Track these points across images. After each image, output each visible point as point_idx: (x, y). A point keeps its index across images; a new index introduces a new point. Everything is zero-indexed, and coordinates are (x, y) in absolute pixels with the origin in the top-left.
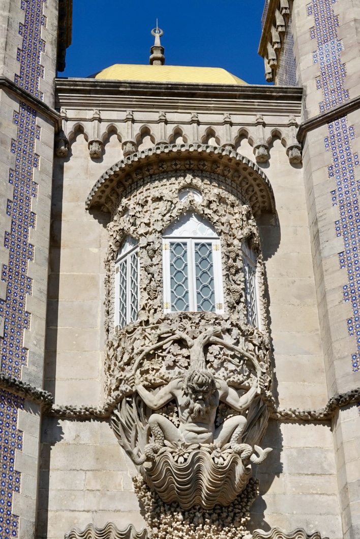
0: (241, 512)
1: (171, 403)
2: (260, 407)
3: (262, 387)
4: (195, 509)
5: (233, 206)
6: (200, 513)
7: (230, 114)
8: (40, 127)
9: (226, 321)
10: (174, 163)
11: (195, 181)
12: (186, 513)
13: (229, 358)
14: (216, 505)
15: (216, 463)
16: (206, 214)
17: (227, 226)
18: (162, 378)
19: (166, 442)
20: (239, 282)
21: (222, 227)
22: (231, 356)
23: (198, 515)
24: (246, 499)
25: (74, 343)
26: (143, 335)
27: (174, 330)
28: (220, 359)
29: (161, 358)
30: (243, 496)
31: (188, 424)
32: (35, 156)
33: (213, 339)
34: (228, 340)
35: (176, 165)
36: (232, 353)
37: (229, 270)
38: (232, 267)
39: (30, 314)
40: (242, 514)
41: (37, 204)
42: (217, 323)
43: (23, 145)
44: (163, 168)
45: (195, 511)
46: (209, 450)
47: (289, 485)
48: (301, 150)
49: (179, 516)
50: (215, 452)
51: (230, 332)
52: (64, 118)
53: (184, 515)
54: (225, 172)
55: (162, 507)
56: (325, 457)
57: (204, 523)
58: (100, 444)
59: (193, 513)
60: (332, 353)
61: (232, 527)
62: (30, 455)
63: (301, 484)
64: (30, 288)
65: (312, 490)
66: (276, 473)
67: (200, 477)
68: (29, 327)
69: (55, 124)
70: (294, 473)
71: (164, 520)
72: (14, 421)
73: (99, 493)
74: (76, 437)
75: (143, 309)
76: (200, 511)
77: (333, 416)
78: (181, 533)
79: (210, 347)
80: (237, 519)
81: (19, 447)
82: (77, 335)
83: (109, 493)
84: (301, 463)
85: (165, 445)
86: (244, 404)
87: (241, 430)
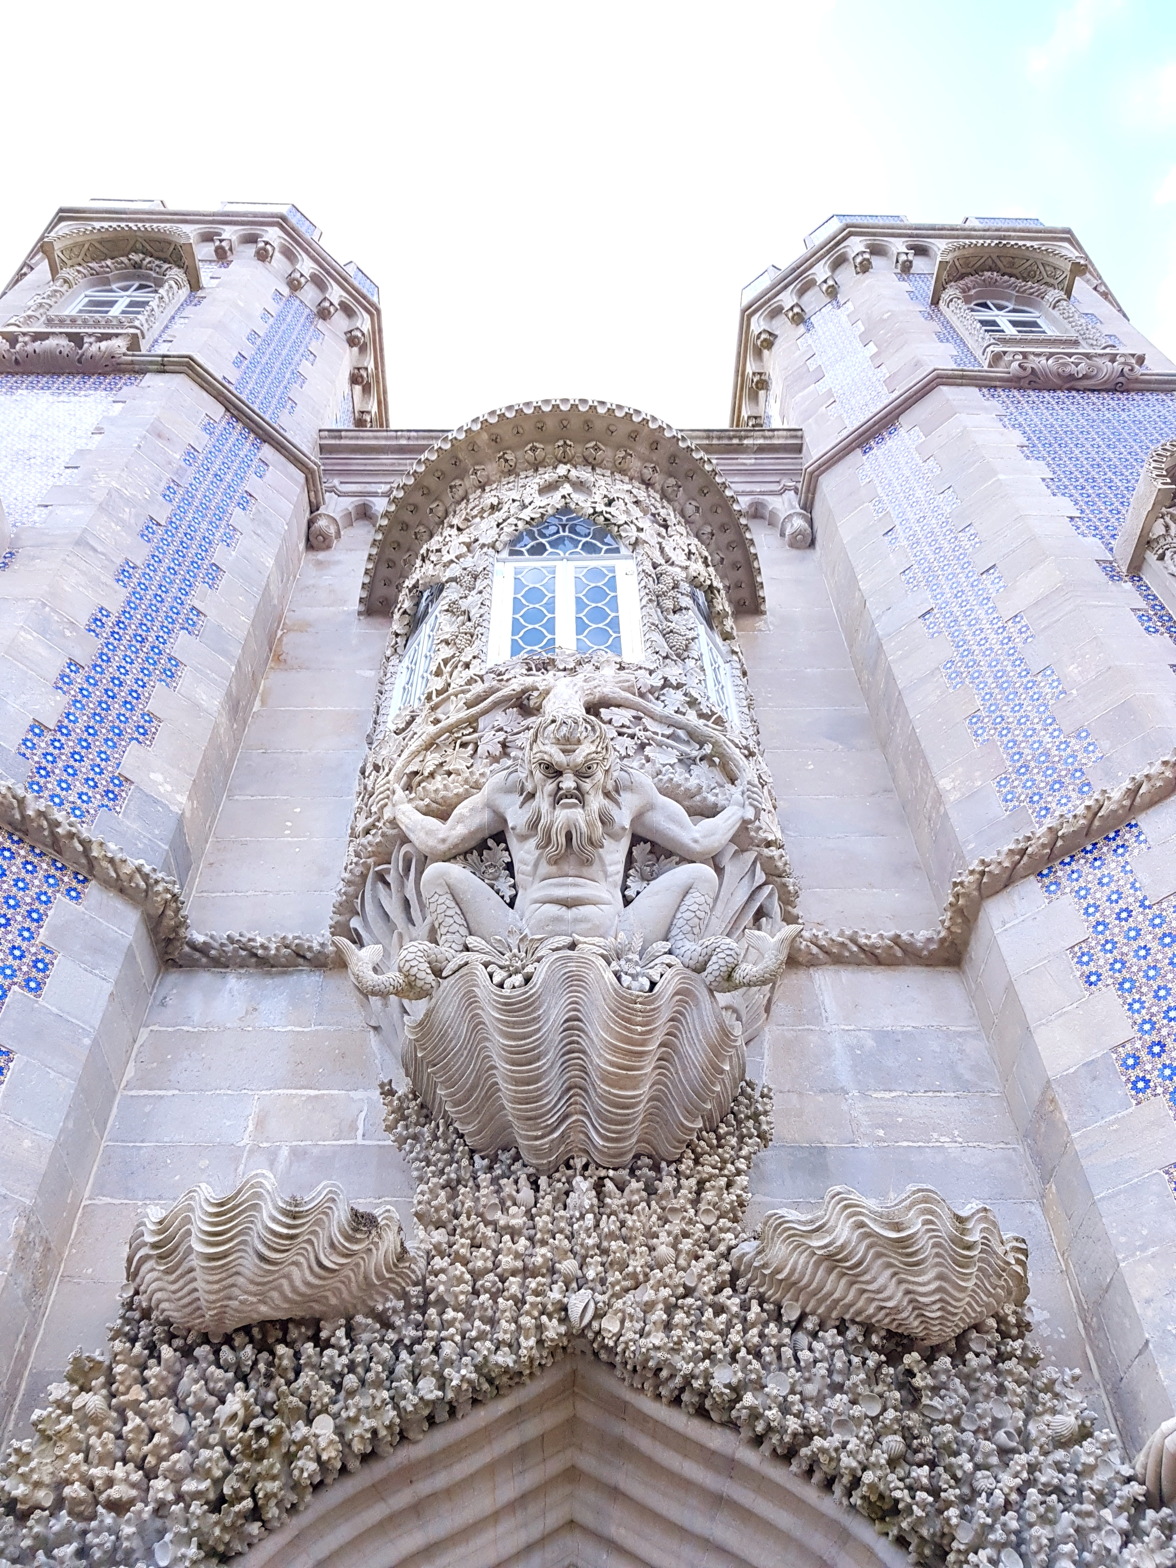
2: (756, 884)
3: (755, 803)
4: (569, 1167)
5: (665, 525)
6: (585, 1178)
8: (267, 465)
12: (543, 1181)
13: (660, 738)
14: (637, 1157)
15: (625, 985)
16: (601, 513)
17: (651, 535)
18: (467, 782)
21: (639, 534)
22: (666, 738)
23: (582, 1184)
28: (632, 736)
29: (470, 748)
31: (537, 885)
33: (612, 690)
36: (668, 732)
37: (656, 602)
38: (664, 594)
39: (160, 721)
40: (723, 1181)
43: (217, 466)
45: (570, 1173)
46: (604, 952)
47: (865, 1121)
48: (811, 523)
49: (518, 1191)
50: (622, 962)
51: (662, 698)
52: (332, 490)
53: (535, 1186)
54: (645, 471)
55: (465, 1162)
56: (961, 1051)
57: (601, 1207)
58: (313, 1028)
59: (564, 1179)
60: (939, 797)
61: (691, 1222)
62: (65, 1015)
63: (900, 1120)
64: (172, 677)
65: (935, 1135)
66: (823, 1091)
67: (578, 1043)
68: (148, 743)
69: (307, 480)
70: (876, 1090)
71: (469, 1204)
72: (33, 920)
73: (285, 1152)
74: (247, 1013)
75: (438, 673)
76: (587, 1173)
77: (966, 943)
78: (523, 1242)
79: (602, 710)
80: (709, 1195)
81: (27, 985)
82: (298, 810)
83: (316, 1151)
84: (892, 1065)
85: (467, 949)
86: (705, 837)
87: (702, 900)
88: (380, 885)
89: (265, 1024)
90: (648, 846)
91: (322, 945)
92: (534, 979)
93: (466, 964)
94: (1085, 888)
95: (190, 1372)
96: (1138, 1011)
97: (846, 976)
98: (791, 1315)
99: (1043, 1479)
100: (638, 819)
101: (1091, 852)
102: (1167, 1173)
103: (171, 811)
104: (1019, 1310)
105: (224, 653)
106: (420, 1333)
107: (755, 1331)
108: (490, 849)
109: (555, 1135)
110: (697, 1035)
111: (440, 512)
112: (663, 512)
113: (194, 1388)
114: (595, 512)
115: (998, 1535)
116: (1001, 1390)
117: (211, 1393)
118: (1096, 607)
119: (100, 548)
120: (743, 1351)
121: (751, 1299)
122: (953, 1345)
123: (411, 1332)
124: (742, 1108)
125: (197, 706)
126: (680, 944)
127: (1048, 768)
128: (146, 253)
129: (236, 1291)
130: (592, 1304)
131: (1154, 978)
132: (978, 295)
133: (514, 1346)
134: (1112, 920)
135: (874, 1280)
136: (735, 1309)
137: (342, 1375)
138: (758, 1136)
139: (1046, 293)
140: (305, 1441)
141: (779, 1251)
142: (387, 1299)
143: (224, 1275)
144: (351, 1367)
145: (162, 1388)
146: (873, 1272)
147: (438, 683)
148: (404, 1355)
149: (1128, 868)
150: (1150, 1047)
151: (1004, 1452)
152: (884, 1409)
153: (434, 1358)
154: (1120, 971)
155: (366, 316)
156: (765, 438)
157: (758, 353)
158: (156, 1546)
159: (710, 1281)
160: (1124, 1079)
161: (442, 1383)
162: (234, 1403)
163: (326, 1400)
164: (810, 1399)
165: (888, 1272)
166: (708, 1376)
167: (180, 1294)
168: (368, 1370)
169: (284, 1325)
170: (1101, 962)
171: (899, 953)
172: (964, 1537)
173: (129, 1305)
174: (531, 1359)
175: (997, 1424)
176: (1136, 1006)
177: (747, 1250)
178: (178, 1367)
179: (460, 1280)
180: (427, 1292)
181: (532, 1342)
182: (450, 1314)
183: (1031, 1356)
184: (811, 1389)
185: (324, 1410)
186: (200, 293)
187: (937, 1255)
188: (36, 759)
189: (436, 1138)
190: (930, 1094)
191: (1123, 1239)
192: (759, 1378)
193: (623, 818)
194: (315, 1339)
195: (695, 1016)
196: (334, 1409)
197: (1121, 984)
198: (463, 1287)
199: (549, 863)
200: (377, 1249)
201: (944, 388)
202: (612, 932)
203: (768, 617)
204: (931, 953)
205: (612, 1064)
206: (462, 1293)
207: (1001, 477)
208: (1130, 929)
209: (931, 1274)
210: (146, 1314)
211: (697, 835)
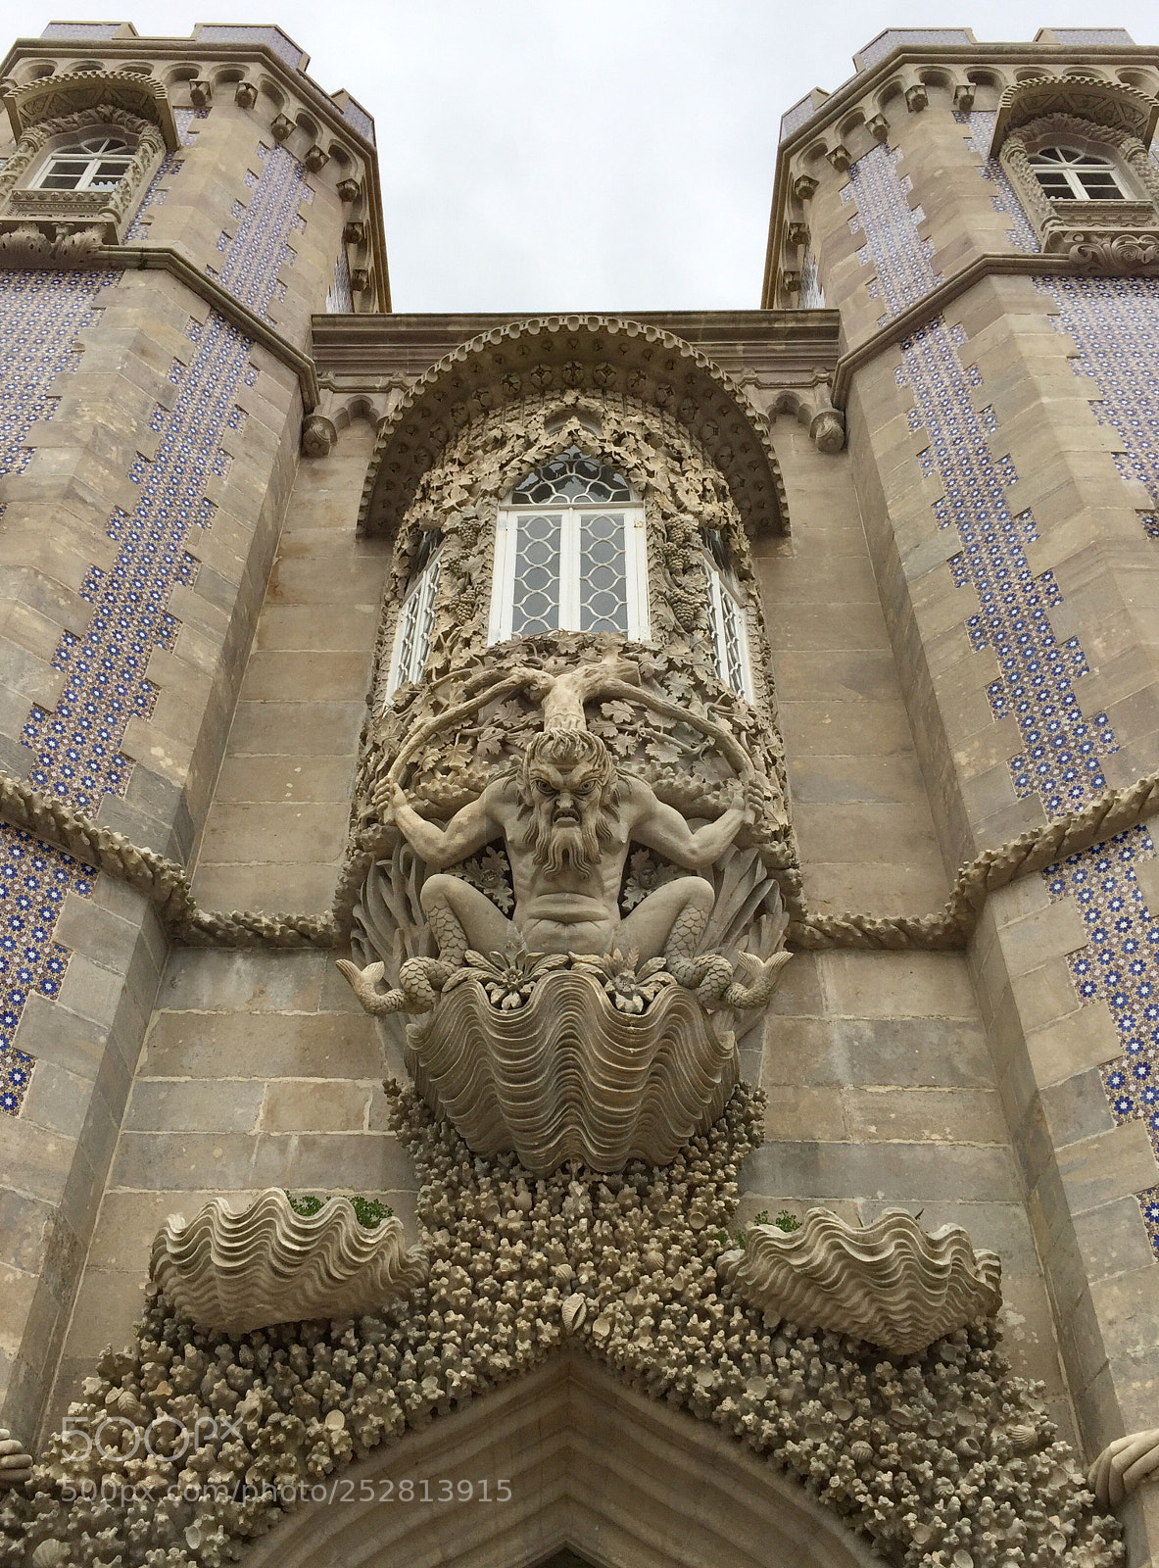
0: (711, 1180)
2: (757, 880)
3: (756, 806)
4: (565, 1171)
5: (680, 458)
6: (581, 1183)
8: (257, 369)
11: (583, 401)
12: (540, 1185)
13: (662, 734)
14: (631, 1161)
15: (619, 1007)
17: (662, 479)
18: (465, 784)
22: (668, 732)
23: (578, 1189)
24: (726, 1144)
28: (633, 733)
29: (470, 741)
31: (536, 899)
32: (236, 410)
33: (611, 681)
35: (540, 373)
36: (671, 723)
37: (664, 561)
38: (673, 554)
39: (159, 688)
40: (713, 1187)
41: (222, 489)
42: (632, 658)
43: (204, 380)
44: (511, 384)
45: (566, 1177)
46: (600, 972)
47: (858, 1117)
48: (843, 423)
49: (516, 1194)
50: (617, 980)
51: (667, 683)
52: (327, 386)
53: (533, 1190)
54: (659, 393)
55: (466, 1166)
56: (959, 1043)
57: (594, 1215)
58: (319, 1012)
59: (560, 1184)
60: (953, 772)
61: (681, 1228)
62: (82, 1016)
63: (893, 1116)
64: (168, 636)
65: (927, 1132)
66: (818, 1085)
67: (573, 1059)
68: (148, 714)
69: (300, 379)
70: (871, 1084)
71: (470, 1206)
72: (45, 919)
73: (294, 1142)
74: (254, 996)
75: (438, 647)
76: (582, 1178)
77: (972, 930)
78: (520, 1246)
79: (603, 705)
80: (699, 1201)
81: (44, 988)
82: (298, 770)
83: (324, 1141)
84: (888, 1057)
85: (468, 965)
86: (701, 847)
87: (697, 915)
88: (382, 880)
89: (272, 1007)
90: (646, 854)
91: (326, 927)
92: (531, 1000)
93: (466, 980)
94: (1089, 891)
95: (212, 1369)
96: (1129, 1029)
97: (849, 962)
98: (771, 1323)
99: (999, 1487)
100: (637, 828)
101: (1098, 852)
102: (1140, 1197)
103: (172, 787)
104: (991, 1321)
105: (220, 601)
106: (423, 1333)
107: (736, 1338)
108: (489, 856)
109: (552, 1145)
110: (689, 1051)
111: (441, 435)
112: (677, 443)
113: (216, 1386)
114: (603, 453)
115: (951, 1538)
116: (967, 1398)
117: (232, 1387)
118: (1129, 571)
119: (89, 499)
120: (724, 1359)
121: (736, 1304)
122: (924, 1355)
123: (414, 1333)
124: (735, 1112)
125: (194, 667)
126: (675, 959)
127: (1063, 754)
128: (116, 104)
129: (253, 1300)
130: (584, 1309)
131: (1146, 996)
132: (1045, 141)
133: (510, 1348)
134: (1111, 928)
135: (849, 1297)
136: (719, 1315)
137: (352, 1374)
138: (750, 1141)
139: (1121, 140)
140: (318, 1437)
141: (761, 1264)
142: (392, 1302)
143: (241, 1287)
144: (360, 1366)
145: (187, 1384)
146: (847, 1291)
147: (438, 663)
148: (409, 1355)
149: (1132, 875)
150: (1136, 1068)
151: (966, 1461)
152: (854, 1417)
153: (436, 1359)
154: (1114, 984)
155: (360, 161)
156: (798, 320)
157: (798, 203)
158: (187, 1529)
159: (696, 1288)
160: (1108, 1097)
161: (444, 1383)
162: (253, 1400)
163: (338, 1398)
164: (786, 1403)
165: (860, 1293)
166: (691, 1381)
167: (201, 1301)
168: (375, 1368)
169: (298, 1326)
170: (1097, 973)
171: (904, 938)
172: (922, 1538)
173: (153, 1303)
174: (527, 1360)
175: (961, 1431)
176: (1127, 1023)
177: (732, 1259)
178: (200, 1363)
179: (461, 1283)
180: (430, 1293)
181: (527, 1345)
182: (452, 1317)
183: (998, 1366)
184: (787, 1394)
185: (336, 1406)
186: (178, 156)
187: (909, 1276)
188: (39, 746)
189: (438, 1140)
190: (925, 1089)
191: (1093, 1259)
192: (739, 1383)
193: (621, 832)
194: (326, 1339)
195: (688, 1033)
196: (345, 1404)
197: (1114, 998)
198: (464, 1290)
199: (546, 878)
200: (383, 1259)
201: (994, 279)
202: (608, 948)
203: (794, 539)
204: (936, 938)
205: (605, 1083)
206: (462, 1296)
207: (1045, 400)
208: (1128, 941)
209: (903, 1294)
210: (170, 1313)
211: (695, 846)
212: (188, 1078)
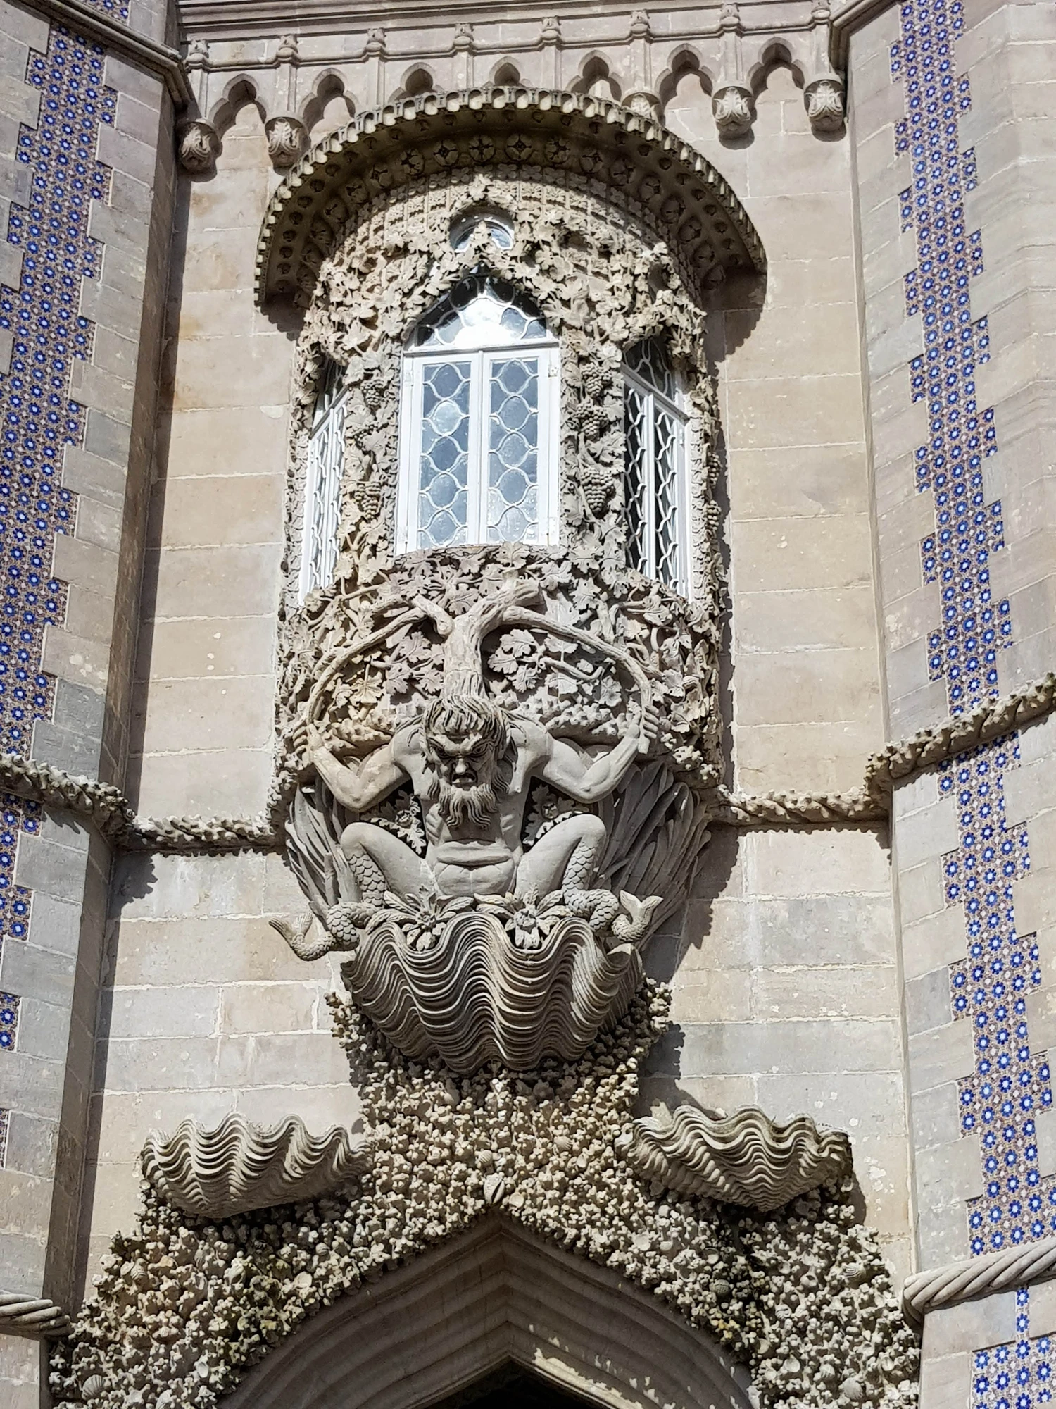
0: (614, 1073)
1: (401, 793)
2: (661, 791)
3: (650, 734)
4: (486, 1070)
5: (606, 253)
6: (501, 1080)
7: (648, 12)
8: (114, 91)
9: (559, 562)
10: (438, 147)
11: (493, 195)
12: (465, 1083)
13: (562, 663)
14: (544, 1060)
15: (518, 943)
16: (521, 280)
17: (579, 307)
19: (388, 896)
20: (607, 459)
21: (565, 313)
22: (570, 658)
23: (498, 1085)
24: (629, 1039)
25: (211, 656)
26: (342, 618)
27: (409, 596)
28: (533, 665)
29: (379, 674)
30: (620, 1030)
31: (443, 846)
32: (98, 169)
33: (513, 612)
34: (560, 614)
35: (443, 152)
36: (571, 648)
37: (579, 428)
38: (587, 417)
39: (67, 584)
40: (615, 1079)
41: (97, 296)
42: (535, 571)
43: (58, 140)
44: (412, 166)
45: (487, 1076)
46: (502, 911)
47: (764, 997)
49: (445, 1092)
50: (518, 916)
51: (572, 594)
52: (197, 66)
53: (459, 1088)
55: (401, 1069)
56: (868, 920)
57: (512, 1107)
58: (263, 915)
59: (483, 1082)
60: (884, 635)
61: (585, 1116)
62: (49, 950)
63: (796, 995)
64: (67, 517)
66: (730, 968)
67: (484, 985)
68: (60, 618)
69: (166, 81)
70: (780, 965)
72: (4, 865)
73: (252, 1043)
74: (200, 901)
75: (346, 549)
76: (501, 1076)
78: (449, 1136)
79: (503, 637)
80: (603, 1091)
81: (15, 931)
82: (218, 636)
83: (278, 1041)
84: (798, 937)
85: (387, 907)
87: (589, 853)
88: (307, 805)
89: (218, 912)
91: (262, 830)
92: (441, 941)
93: (385, 921)
94: (968, 793)
95: (202, 1245)
96: (975, 934)
97: (773, 838)
98: (656, 1191)
99: (826, 1311)
101: (981, 753)
102: (959, 1084)
103: (96, 695)
107: (626, 1204)
108: (401, 798)
111: (339, 213)
113: (207, 1257)
115: (783, 1349)
117: (220, 1258)
120: (616, 1221)
122: (781, 1211)
123: (363, 1211)
124: (639, 1010)
125: (99, 545)
126: (570, 893)
127: (970, 639)
129: (229, 1196)
130: (502, 1186)
131: (992, 904)
133: (441, 1220)
134: (978, 834)
135: (709, 1174)
136: (613, 1187)
137: (314, 1244)
140: (292, 1293)
141: (644, 1149)
142: (343, 1187)
143: (218, 1187)
144: (320, 1239)
145: (184, 1257)
146: (707, 1170)
147: (346, 570)
148: (359, 1229)
149: (1001, 782)
150: (975, 971)
153: (381, 1231)
154: (972, 890)
159: (597, 1164)
160: (952, 994)
161: (388, 1249)
162: (238, 1265)
163: (304, 1263)
164: (666, 1253)
165: (718, 1171)
166: (588, 1239)
168: (333, 1240)
169: (268, 1210)
170: (962, 876)
171: (826, 814)
173: (148, 1195)
174: (457, 1227)
175: (805, 1269)
176: (975, 928)
177: (625, 1142)
178: (193, 1241)
179: (400, 1169)
180: (374, 1179)
181: (455, 1216)
182: (393, 1196)
184: (666, 1246)
185: (304, 1269)
190: (829, 967)
191: (921, 1133)
192: (627, 1239)
193: (517, 782)
194: (292, 1219)
196: (311, 1267)
197: (970, 903)
198: (403, 1175)
199: (451, 829)
200: (332, 1158)
202: (510, 887)
204: (857, 814)
205: (508, 1006)
206: (401, 1180)
208: (988, 849)
211: (589, 782)
212: (149, 986)
